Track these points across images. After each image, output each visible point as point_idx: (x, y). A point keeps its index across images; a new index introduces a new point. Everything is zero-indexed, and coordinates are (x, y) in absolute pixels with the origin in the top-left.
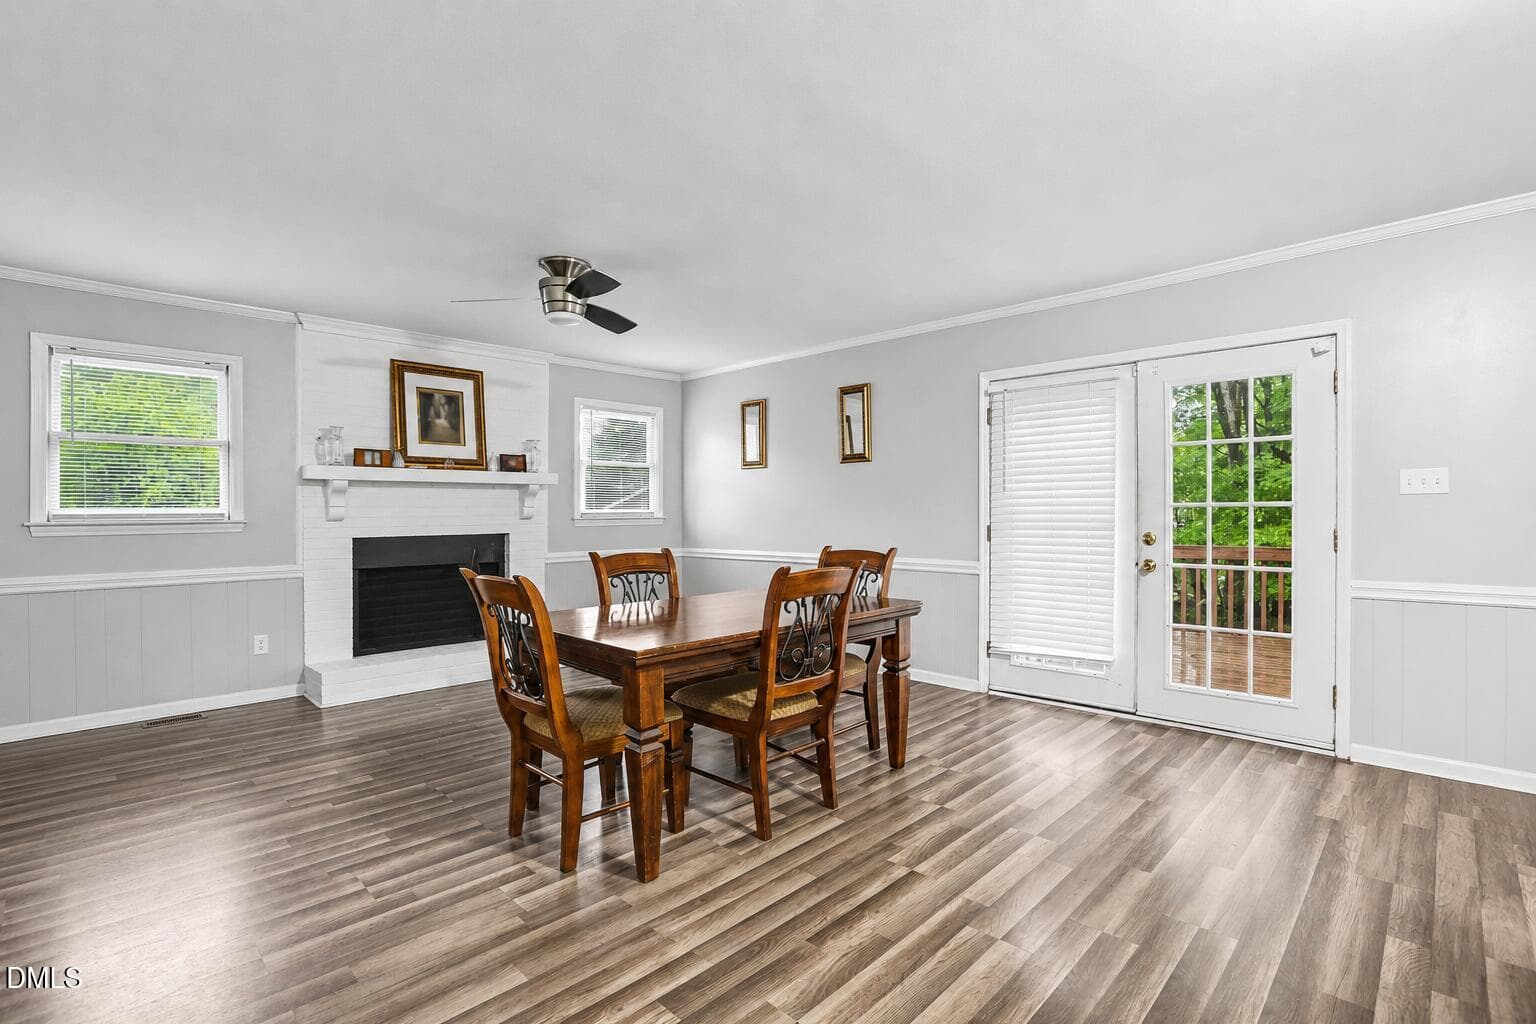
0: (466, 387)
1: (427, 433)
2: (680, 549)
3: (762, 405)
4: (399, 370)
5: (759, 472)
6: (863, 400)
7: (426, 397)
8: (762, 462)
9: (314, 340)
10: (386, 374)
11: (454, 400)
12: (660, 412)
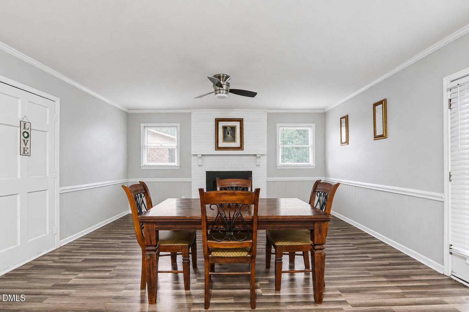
0: (237, 124)
1: (225, 139)
2: (324, 178)
3: (346, 117)
4: (218, 121)
5: (346, 146)
6: (383, 109)
7: (225, 128)
8: (347, 142)
9: (196, 117)
10: (214, 123)
11: (233, 128)
12: (313, 125)
